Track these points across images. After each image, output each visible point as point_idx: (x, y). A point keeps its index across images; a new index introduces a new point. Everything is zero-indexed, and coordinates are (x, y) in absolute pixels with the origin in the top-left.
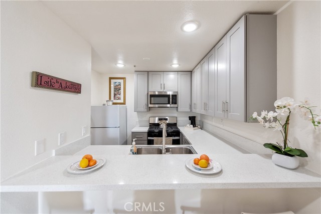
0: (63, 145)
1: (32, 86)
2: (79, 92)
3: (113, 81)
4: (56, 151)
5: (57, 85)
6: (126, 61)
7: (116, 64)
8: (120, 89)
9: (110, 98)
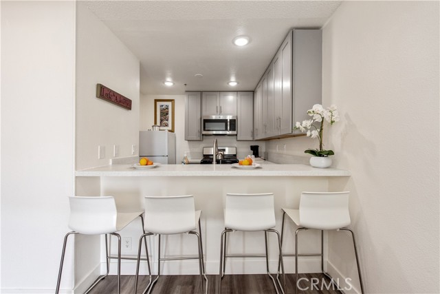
0: (117, 158)
1: (97, 97)
2: (129, 108)
3: (159, 104)
4: (113, 160)
5: (113, 98)
6: (175, 79)
7: (164, 83)
8: (167, 114)
9: (156, 123)
